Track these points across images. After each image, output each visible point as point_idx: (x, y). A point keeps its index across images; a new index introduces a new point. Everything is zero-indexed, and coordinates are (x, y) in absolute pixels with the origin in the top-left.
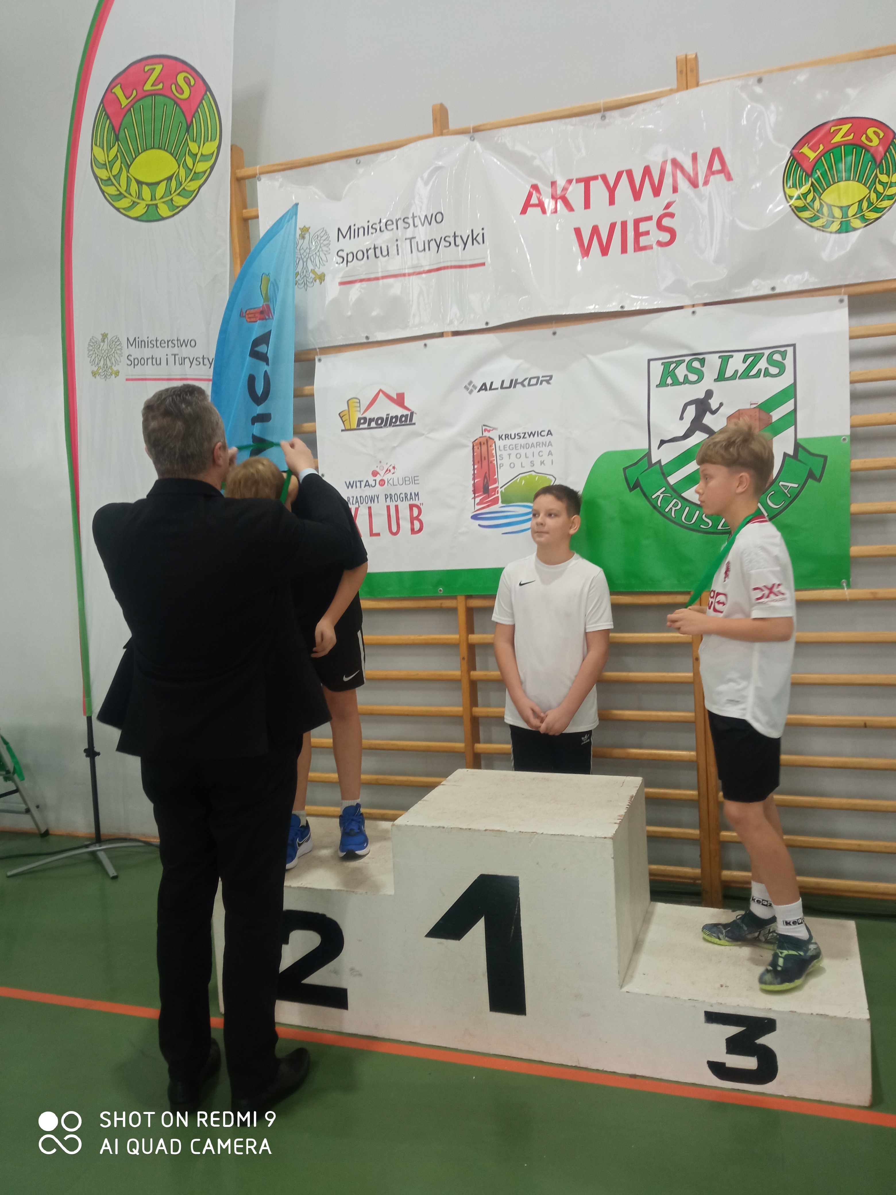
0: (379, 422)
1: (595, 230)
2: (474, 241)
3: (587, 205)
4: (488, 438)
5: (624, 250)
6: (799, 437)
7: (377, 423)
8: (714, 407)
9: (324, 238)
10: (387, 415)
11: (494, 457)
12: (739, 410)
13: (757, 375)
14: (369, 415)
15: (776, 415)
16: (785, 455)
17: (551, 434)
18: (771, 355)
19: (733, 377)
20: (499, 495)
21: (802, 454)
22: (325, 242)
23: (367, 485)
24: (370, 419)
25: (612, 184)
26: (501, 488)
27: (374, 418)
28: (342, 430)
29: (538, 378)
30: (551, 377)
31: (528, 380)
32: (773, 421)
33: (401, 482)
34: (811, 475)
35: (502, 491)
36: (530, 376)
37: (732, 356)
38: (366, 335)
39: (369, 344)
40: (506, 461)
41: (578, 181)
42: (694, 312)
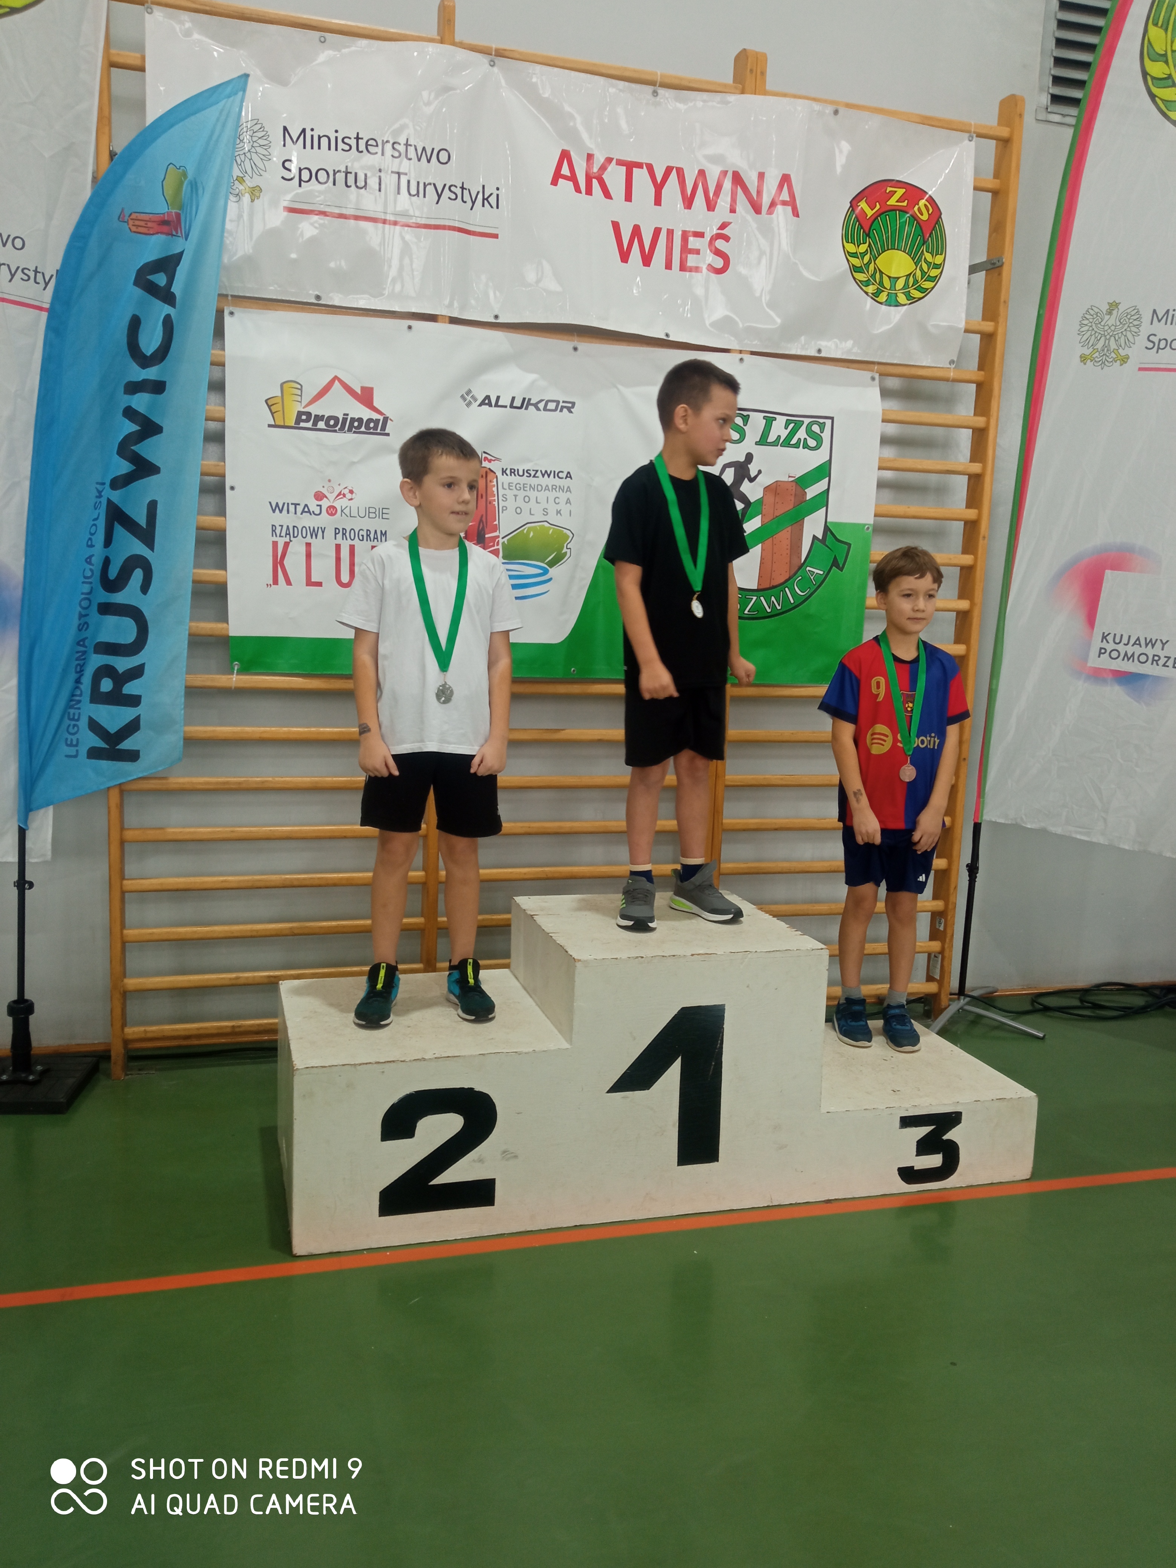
0: (332, 422)
1: (636, 231)
2: (486, 201)
3: (628, 197)
4: (488, 470)
5: (669, 266)
6: (828, 520)
7: (327, 424)
8: (753, 474)
9: (260, 134)
10: (344, 415)
11: (495, 497)
12: (777, 481)
13: (797, 446)
14: (315, 410)
15: (812, 492)
16: (815, 537)
17: (571, 477)
18: (810, 425)
19: (774, 444)
20: (500, 547)
21: (829, 539)
22: (262, 142)
23: (306, 512)
24: (315, 416)
25: (659, 179)
26: (503, 538)
27: (323, 416)
28: (270, 426)
29: (558, 402)
30: (573, 404)
31: (544, 402)
32: (807, 499)
33: (362, 514)
34: (835, 563)
35: (504, 542)
36: (547, 399)
37: (775, 419)
38: (317, 293)
39: (318, 306)
40: (511, 504)
41: (620, 163)
42: (741, 360)
